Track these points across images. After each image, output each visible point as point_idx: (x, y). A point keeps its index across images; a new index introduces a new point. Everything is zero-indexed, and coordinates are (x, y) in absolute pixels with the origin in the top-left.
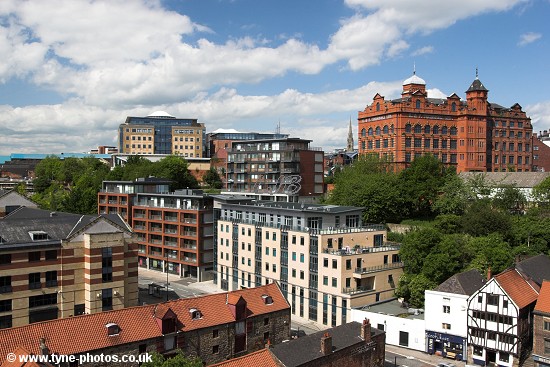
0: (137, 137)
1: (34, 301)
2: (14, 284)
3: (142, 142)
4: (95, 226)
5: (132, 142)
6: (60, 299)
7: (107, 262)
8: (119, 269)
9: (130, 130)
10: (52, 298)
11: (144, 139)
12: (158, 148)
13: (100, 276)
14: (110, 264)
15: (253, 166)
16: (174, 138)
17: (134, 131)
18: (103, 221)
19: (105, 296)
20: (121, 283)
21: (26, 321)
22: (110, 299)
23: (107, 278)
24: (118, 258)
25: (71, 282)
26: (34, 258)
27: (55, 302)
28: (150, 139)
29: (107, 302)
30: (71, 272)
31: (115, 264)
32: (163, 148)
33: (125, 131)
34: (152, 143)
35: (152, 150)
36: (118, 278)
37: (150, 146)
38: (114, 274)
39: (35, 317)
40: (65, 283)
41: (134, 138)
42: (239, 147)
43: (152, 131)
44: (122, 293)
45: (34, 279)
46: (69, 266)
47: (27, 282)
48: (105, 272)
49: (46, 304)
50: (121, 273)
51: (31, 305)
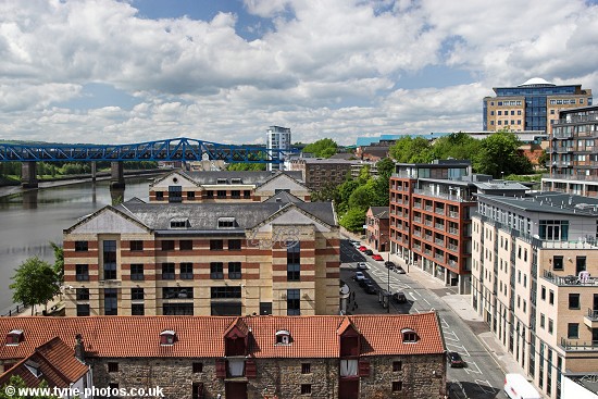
0: (503, 111)
1: (216, 292)
2: (195, 271)
3: (509, 118)
4: (284, 216)
5: (498, 118)
6: (243, 294)
7: (293, 258)
8: (308, 267)
9: (496, 103)
10: (236, 292)
11: (513, 113)
12: (529, 124)
13: (285, 273)
14: (298, 261)
15: (580, 144)
16: (549, 111)
17: (500, 104)
18: (294, 211)
19: (291, 297)
20: (312, 284)
21: (207, 312)
22: (298, 301)
23: (294, 276)
24: (307, 255)
25: (256, 277)
26: (216, 246)
27: (239, 296)
28: (519, 113)
29: (293, 304)
30: (256, 265)
31: (303, 261)
32: (536, 123)
33: (489, 106)
34: (521, 118)
35: (521, 127)
36: (308, 279)
37: (519, 122)
38: (302, 273)
39: (217, 309)
40: (248, 277)
41: (500, 113)
42: (568, 118)
43: (522, 103)
44: (312, 296)
45: (216, 268)
46: (253, 259)
47: (208, 271)
48: (291, 268)
49: (228, 297)
50: (312, 273)
51: (213, 296)
